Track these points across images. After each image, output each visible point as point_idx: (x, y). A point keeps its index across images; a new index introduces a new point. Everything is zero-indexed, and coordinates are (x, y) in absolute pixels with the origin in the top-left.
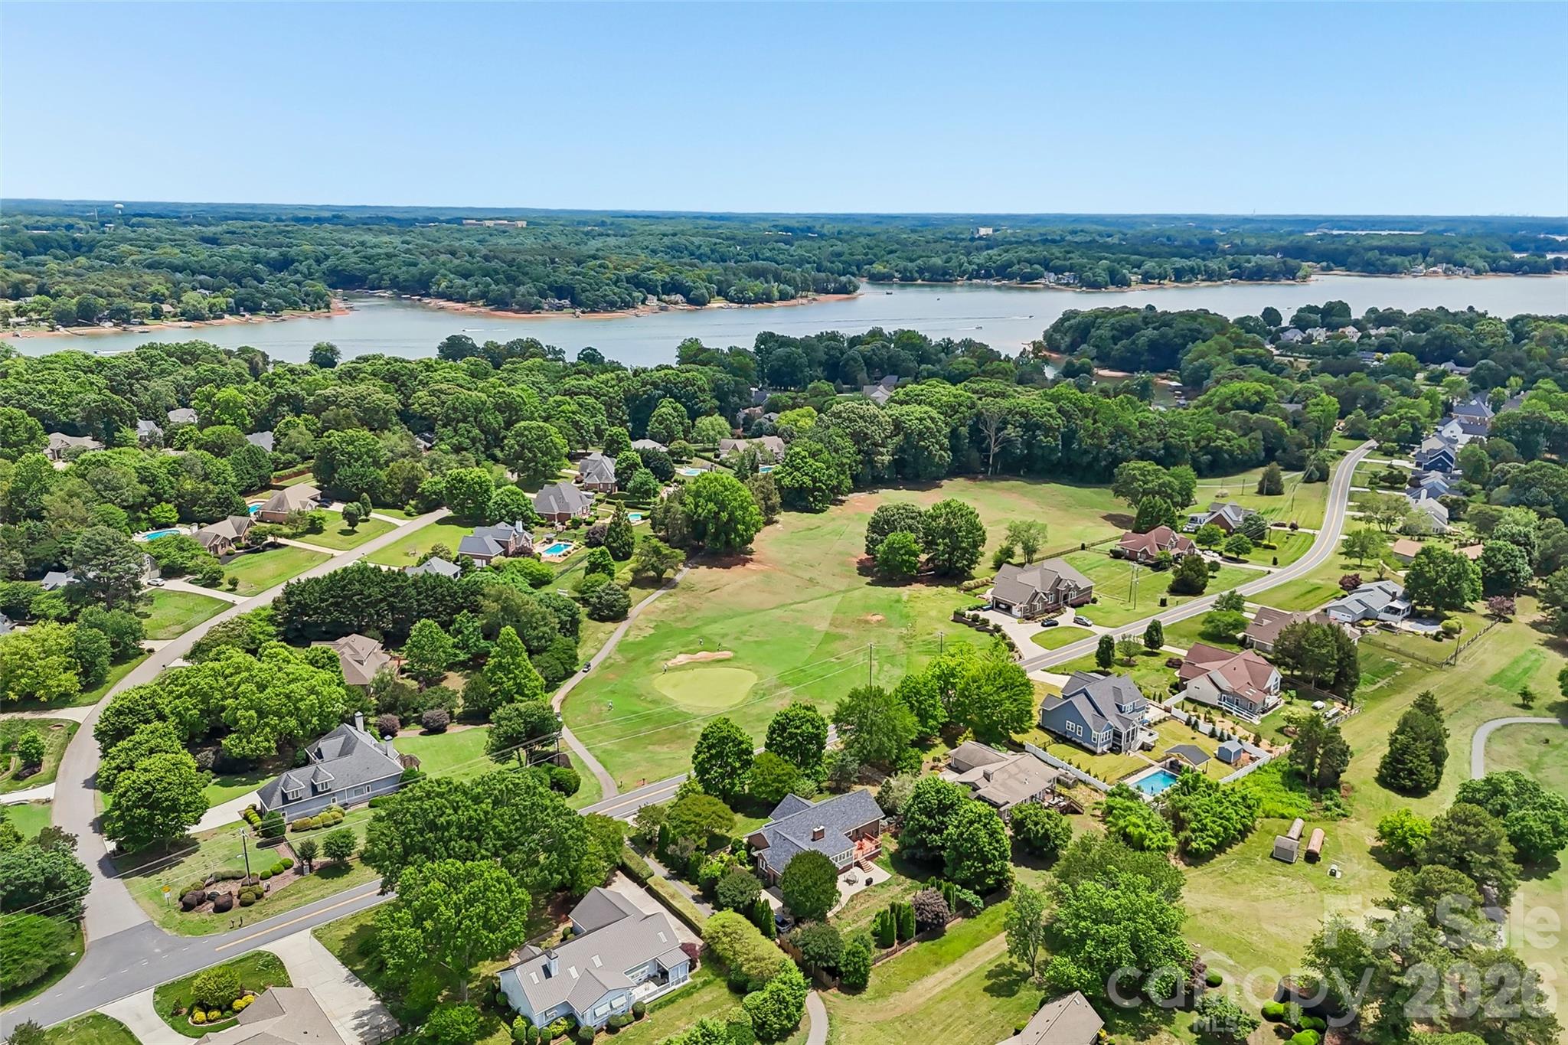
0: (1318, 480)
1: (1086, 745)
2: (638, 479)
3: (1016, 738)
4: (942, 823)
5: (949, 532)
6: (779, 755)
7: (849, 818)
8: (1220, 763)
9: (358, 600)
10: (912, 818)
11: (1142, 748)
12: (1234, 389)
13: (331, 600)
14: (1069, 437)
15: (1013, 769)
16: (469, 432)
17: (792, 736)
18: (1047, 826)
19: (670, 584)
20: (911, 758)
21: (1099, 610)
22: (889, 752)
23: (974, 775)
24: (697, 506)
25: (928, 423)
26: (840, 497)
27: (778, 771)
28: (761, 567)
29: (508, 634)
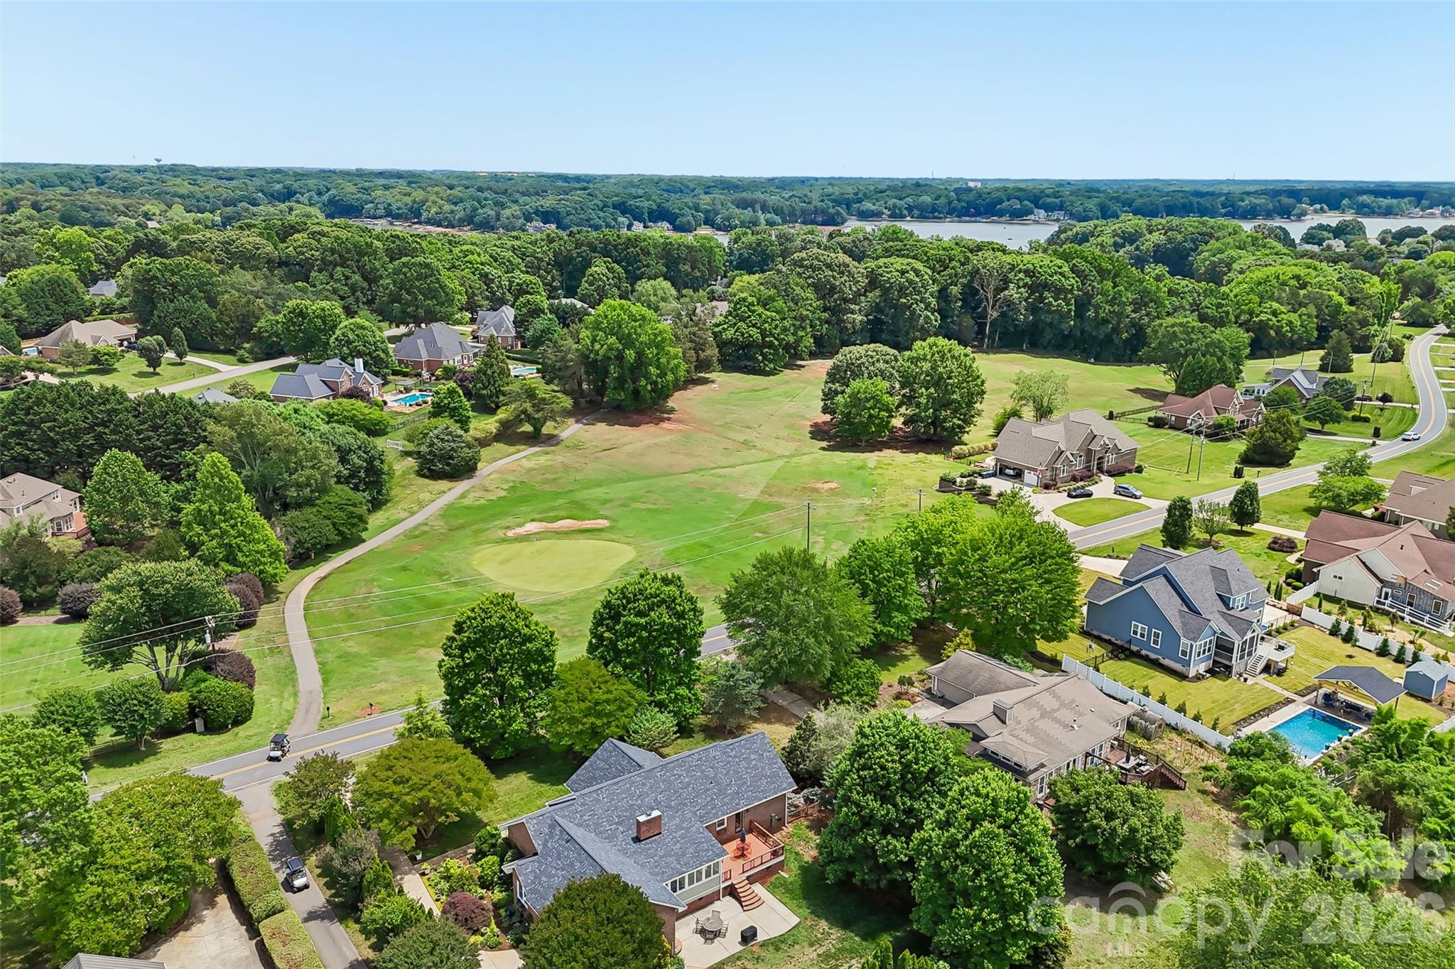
0: (1391, 360)
1: (1167, 662)
2: (539, 327)
3: (1043, 647)
4: (910, 812)
5: (937, 381)
6: (606, 665)
7: (722, 792)
8: (1412, 700)
9: (51, 429)
10: (847, 800)
11: (1267, 669)
12: (1269, 273)
13: (10, 428)
14: (1082, 304)
15: (1048, 702)
16: (347, 278)
17: (631, 630)
18: (1134, 821)
19: (551, 440)
20: (858, 676)
21: (1147, 480)
22: (818, 665)
23: (975, 711)
24: (594, 341)
25: (911, 275)
26: (799, 363)
27: (599, 695)
28: (681, 427)
29: (214, 464)
